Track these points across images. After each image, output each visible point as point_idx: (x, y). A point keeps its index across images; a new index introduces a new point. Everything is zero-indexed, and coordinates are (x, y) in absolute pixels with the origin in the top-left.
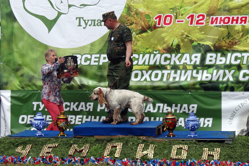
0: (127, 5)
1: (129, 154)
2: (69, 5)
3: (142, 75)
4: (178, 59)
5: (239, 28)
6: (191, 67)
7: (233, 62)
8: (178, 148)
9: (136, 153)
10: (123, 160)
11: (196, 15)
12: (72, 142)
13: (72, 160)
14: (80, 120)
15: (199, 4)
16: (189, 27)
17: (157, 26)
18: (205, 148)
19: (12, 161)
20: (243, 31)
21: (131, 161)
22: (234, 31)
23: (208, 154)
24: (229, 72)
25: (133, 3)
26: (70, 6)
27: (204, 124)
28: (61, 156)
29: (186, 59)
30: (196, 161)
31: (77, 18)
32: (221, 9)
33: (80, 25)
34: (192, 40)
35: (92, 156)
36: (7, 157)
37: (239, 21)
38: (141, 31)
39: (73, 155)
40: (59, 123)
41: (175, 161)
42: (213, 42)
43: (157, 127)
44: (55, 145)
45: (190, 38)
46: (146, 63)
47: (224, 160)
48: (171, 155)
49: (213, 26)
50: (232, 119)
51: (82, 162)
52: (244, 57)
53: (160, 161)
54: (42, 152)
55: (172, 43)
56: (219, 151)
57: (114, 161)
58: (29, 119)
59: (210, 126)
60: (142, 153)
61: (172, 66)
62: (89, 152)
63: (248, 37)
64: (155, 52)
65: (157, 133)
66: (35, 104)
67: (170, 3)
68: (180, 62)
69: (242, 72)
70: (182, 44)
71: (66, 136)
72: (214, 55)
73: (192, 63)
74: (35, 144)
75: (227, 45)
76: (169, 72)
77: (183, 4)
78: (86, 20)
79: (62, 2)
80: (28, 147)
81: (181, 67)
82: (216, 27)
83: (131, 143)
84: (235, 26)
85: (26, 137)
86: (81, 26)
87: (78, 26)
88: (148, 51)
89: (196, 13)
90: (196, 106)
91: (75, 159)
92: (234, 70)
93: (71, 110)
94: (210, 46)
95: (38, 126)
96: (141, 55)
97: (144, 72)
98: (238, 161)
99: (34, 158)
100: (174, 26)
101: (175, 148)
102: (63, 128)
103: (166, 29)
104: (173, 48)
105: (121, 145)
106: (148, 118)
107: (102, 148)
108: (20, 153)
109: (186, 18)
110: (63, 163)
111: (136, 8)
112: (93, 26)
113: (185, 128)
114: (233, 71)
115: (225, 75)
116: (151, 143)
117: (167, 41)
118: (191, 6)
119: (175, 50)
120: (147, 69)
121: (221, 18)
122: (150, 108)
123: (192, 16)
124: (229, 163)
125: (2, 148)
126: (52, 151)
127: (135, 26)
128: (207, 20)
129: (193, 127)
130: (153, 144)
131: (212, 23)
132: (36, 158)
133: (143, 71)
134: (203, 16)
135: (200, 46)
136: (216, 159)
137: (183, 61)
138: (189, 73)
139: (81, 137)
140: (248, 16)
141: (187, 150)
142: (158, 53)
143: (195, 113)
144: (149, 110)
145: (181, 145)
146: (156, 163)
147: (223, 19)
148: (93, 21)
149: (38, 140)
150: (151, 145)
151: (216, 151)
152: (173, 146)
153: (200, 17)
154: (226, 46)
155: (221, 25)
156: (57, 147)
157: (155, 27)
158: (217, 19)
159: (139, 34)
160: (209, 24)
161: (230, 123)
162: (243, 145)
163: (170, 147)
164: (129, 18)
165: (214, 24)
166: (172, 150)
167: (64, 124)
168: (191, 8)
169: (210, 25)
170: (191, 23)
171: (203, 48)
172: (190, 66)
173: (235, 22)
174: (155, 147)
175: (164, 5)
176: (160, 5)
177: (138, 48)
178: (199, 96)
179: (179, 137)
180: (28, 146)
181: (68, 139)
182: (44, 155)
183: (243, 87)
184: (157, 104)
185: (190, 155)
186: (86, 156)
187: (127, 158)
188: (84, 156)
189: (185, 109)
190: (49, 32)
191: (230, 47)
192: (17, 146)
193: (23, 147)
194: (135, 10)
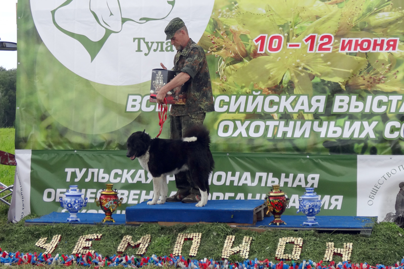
0: (213, 19)
1: (212, 250)
2: (122, 18)
3: (236, 128)
4: (291, 104)
5: (384, 57)
6: (310, 117)
7: (376, 110)
8: (287, 243)
9: (222, 250)
10: (202, 261)
11: (318, 37)
12: (123, 232)
13: (122, 260)
14: (137, 197)
15: (323, 20)
16: (307, 54)
17: (258, 52)
18: (330, 243)
19: (29, 261)
20: (390, 61)
21: (214, 262)
22: (378, 61)
23: (334, 253)
24: (370, 124)
25: (222, 16)
26: (124, 20)
27: (330, 204)
28: (107, 254)
29: (302, 104)
30: (314, 264)
31: (134, 39)
32: (357, 27)
33: (139, 50)
34: (312, 74)
35: (154, 254)
36: (22, 254)
37: (385, 46)
38: (233, 59)
39: (125, 252)
40: (104, 202)
41: (282, 263)
42: (344, 78)
43: (256, 210)
44: (97, 236)
45: (309, 72)
46: (242, 110)
47: (358, 261)
48: (277, 253)
49: (345, 54)
50: (373, 197)
51: (137, 264)
52: (391, 101)
53: (258, 262)
54: (76, 246)
55: (282, 79)
56: (351, 247)
57: (187, 263)
58: (58, 195)
59: (339, 208)
60: (231, 249)
61: (282, 115)
62: (150, 247)
63: (398, 71)
64: (254, 93)
65: (255, 219)
66: (69, 171)
67: (278, 17)
68: (293, 108)
69: (389, 125)
70: (296, 81)
71: (114, 221)
72: (346, 98)
73: (313, 110)
74: (66, 234)
75: (365, 82)
76: (277, 123)
77: (299, 18)
78: (148, 42)
79: (111, 14)
80: (56, 239)
81: (295, 116)
82: (348, 56)
83: (215, 234)
84: (378, 54)
85: (52, 223)
86: (142, 51)
87: (136, 51)
88: (244, 90)
89: (319, 33)
90: (317, 176)
91: (126, 259)
92: (377, 122)
93: (123, 181)
94: (340, 84)
95: (71, 207)
96: (234, 98)
97: (238, 123)
98: (380, 263)
99: (63, 256)
100: (284, 52)
101: (282, 242)
102: (110, 210)
103: (271, 57)
104: (282, 87)
105: (200, 237)
106: (243, 194)
107: (170, 241)
108: (42, 248)
109: (304, 40)
110: (109, 264)
111: (226, 24)
112: (160, 51)
113: (298, 211)
114: (374, 124)
115: (362, 129)
116: (246, 234)
117: (274, 76)
118: (311, 23)
119: (286, 89)
120: (242, 119)
121: (357, 41)
122: (246, 179)
123: (312, 38)
124: (365, 266)
125: (14, 240)
126: (91, 245)
127: (224, 52)
128: (335, 44)
129: (311, 211)
130: (249, 235)
131: (343, 48)
132: (67, 256)
133: (236, 122)
134: (329, 37)
135: (325, 85)
136: (346, 260)
137: (298, 107)
138: (308, 125)
139: (138, 223)
140: (398, 39)
141: (301, 245)
142: (259, 95)
143: (317, 187)
144: (246, 182)
145: (292, 238)
146: (252, 266)
147: (359, 43)
148: (160, 44)
149: (71, 228)
150: (245, 237)
151: (346, 247)
152: (280, 239)
153: (325, 39)
154: (364, 85)
155: (357, 51)
156: (100, 238)
157: (255, 55)
158: (350, 42)
159: (231, 64)
160: (338, 51)
161: (370, 203)
162: (387, 238)
163: (275, 241)
164: (216, 40)
165: (347, 50)
166: (279, 246)
167: (111, 203)
168: (310, 25)
169: (340, 51)
170: (311, 49)
171: (328, 87)
172: (310, 115)
173: (378, 48)
174: (252, 240)
175: (270, 21)
176: (264, 20)
177: (228, 86)
178: (322, 161)
179: (290, 226)
180: (54, 236)
181: (118, 226)
182: (79, 252)
183: (389, 149)
184: (257, 173)
185: (305, 254)
186: (144, 254)
187: (207, 257)
188: (142, 253)
189: (300, 181)
190: (92, 60)
191: (371, 87)
192: (38, 237)
193: (48, 239)
194: (224, 27)
